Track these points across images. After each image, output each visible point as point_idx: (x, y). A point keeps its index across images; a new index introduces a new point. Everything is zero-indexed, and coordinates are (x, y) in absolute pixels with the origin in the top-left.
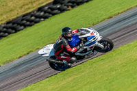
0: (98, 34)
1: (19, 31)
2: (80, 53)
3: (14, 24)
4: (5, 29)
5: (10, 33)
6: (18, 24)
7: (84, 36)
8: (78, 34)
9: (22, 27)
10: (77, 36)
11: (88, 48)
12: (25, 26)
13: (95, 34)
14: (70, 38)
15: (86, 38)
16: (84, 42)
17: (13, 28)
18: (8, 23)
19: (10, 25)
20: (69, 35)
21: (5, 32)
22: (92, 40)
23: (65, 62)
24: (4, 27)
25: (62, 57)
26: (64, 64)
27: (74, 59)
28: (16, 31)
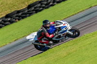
2: (56, 38)
7: (58, 26)
10: (54, 26)
11: (61, 35)
14: (49, 27)
15: (60, 28)
16: (59, 31)
22: (64, 29)
23: (45, 44)
25: (43, 41)
26: (44, 46)
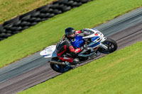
0: (103, 35)
1: (66, 11)
3: (60, 4)
4: (51, 10)
5: (56, 14)
6: (65, 4)
7: (88, 37)
8: (82, 34)
9: (69, 8)
10: (81, 37)
11: (92, 49)
12: (73, 6)
13: (99, 35)
15: (90, 39)
16: (88, 43)
17: (59, 9)
18: (54, 3)
19: (57, 5)
20: (73, 36)
21: (51, 12)
22: (96, 41)
24: (50, 8)
25: (65, 58)
26: (66, 65)
27: (76, 60)
28: (63, 11)
